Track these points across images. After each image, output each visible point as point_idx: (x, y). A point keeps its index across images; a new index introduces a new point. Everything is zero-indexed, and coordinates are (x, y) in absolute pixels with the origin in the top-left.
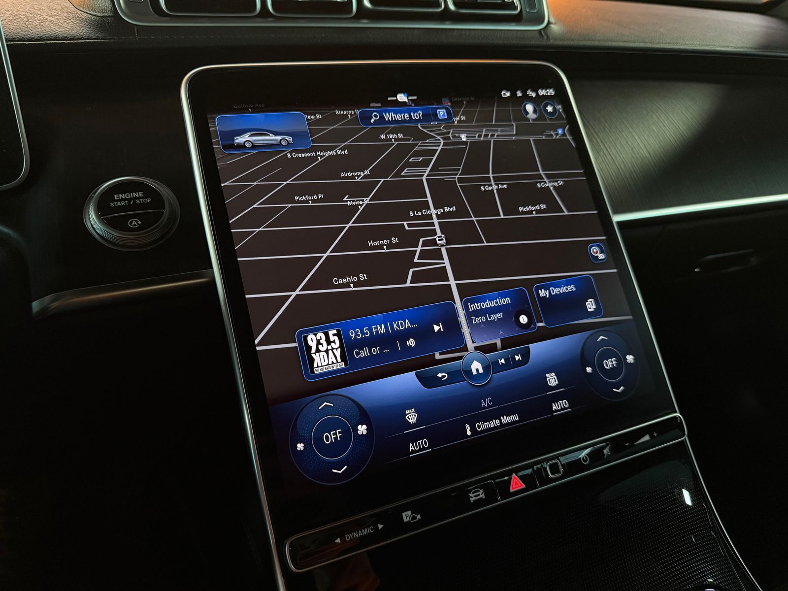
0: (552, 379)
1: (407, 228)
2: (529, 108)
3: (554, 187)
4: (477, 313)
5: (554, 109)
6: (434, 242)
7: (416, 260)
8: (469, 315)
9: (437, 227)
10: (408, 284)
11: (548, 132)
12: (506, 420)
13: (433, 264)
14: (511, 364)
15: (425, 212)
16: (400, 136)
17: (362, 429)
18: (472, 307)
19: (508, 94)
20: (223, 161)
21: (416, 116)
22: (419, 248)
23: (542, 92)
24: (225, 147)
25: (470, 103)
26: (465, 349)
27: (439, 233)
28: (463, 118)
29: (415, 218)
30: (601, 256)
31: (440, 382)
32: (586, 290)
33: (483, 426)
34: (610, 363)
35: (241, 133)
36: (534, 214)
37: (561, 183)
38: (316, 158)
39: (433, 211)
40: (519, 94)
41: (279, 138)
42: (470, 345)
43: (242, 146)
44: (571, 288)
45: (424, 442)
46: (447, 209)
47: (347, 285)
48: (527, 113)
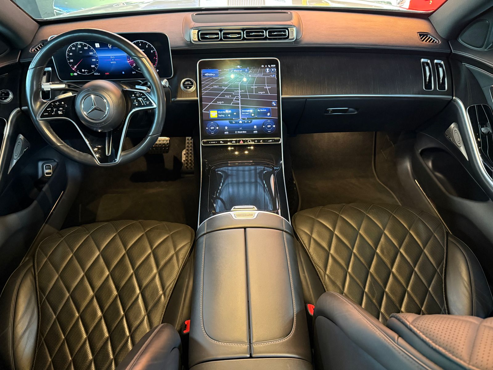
0: (255, 127)
1: (233, 94)
2: (268, 69)
3: (268, 88)
4: (243, 112)
5: (274, 70)
6: (238, 97)
7: (234, 100)
8: (242, 112)
9: (239, 94)
10: (231, 105)
11: (271, 76)
12: (244, 132)
13: (238, 102)
14: (248, 123)
15: (238, 91)
16: (236, 75)
17: (217, 128)
18: (243, 111)
19: (263, 66)
20: (202, 78)
21: (240, 71)
22: (235, 98)
23: (272, 66)
24: (203, 76)
25: (253, 68)
26: (239, 118)
27: (240, 96)
28: (251, 72)
29: (235, 92)
30: (275, 105)
31: (233, 123)
32: (269, 111)
33: (239, 132)
34: (269, 126)
35: (206, 73)
36: (262, 94)
37: (270, 88)
38: (219, 79)
39: (239, 91)
40: (266, 66)
41: (213, 74)
42: (240, 118)
43: (206, 76)
44: (265, 110)
45: (228, 132)
46: (242, 91)
47: (220, 103)
48: (267, 71)
